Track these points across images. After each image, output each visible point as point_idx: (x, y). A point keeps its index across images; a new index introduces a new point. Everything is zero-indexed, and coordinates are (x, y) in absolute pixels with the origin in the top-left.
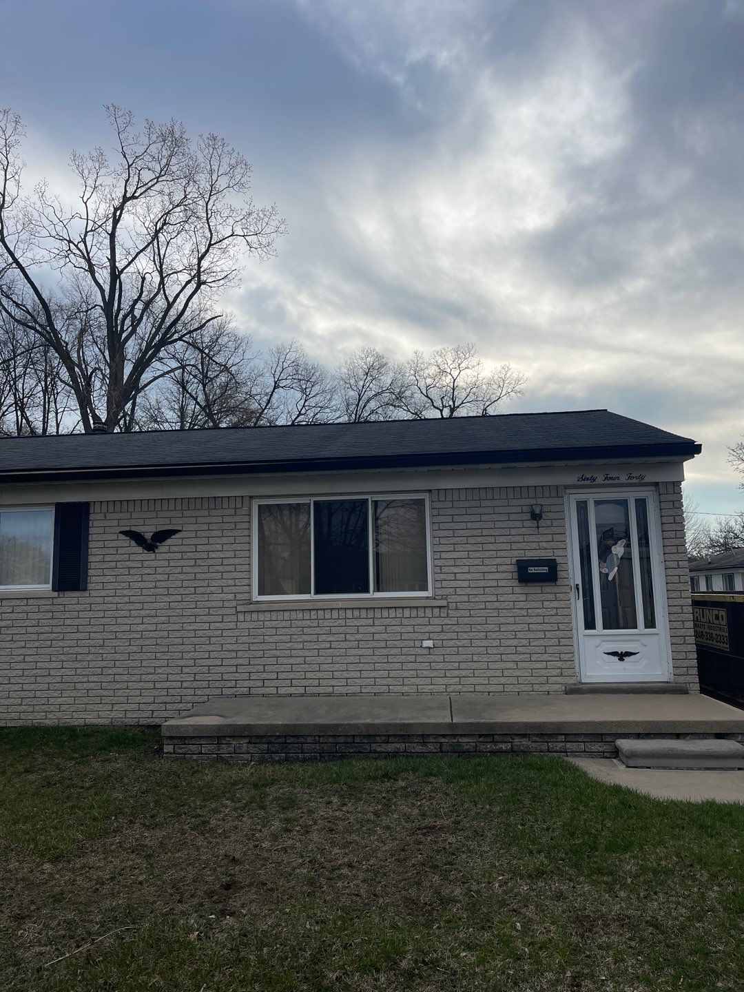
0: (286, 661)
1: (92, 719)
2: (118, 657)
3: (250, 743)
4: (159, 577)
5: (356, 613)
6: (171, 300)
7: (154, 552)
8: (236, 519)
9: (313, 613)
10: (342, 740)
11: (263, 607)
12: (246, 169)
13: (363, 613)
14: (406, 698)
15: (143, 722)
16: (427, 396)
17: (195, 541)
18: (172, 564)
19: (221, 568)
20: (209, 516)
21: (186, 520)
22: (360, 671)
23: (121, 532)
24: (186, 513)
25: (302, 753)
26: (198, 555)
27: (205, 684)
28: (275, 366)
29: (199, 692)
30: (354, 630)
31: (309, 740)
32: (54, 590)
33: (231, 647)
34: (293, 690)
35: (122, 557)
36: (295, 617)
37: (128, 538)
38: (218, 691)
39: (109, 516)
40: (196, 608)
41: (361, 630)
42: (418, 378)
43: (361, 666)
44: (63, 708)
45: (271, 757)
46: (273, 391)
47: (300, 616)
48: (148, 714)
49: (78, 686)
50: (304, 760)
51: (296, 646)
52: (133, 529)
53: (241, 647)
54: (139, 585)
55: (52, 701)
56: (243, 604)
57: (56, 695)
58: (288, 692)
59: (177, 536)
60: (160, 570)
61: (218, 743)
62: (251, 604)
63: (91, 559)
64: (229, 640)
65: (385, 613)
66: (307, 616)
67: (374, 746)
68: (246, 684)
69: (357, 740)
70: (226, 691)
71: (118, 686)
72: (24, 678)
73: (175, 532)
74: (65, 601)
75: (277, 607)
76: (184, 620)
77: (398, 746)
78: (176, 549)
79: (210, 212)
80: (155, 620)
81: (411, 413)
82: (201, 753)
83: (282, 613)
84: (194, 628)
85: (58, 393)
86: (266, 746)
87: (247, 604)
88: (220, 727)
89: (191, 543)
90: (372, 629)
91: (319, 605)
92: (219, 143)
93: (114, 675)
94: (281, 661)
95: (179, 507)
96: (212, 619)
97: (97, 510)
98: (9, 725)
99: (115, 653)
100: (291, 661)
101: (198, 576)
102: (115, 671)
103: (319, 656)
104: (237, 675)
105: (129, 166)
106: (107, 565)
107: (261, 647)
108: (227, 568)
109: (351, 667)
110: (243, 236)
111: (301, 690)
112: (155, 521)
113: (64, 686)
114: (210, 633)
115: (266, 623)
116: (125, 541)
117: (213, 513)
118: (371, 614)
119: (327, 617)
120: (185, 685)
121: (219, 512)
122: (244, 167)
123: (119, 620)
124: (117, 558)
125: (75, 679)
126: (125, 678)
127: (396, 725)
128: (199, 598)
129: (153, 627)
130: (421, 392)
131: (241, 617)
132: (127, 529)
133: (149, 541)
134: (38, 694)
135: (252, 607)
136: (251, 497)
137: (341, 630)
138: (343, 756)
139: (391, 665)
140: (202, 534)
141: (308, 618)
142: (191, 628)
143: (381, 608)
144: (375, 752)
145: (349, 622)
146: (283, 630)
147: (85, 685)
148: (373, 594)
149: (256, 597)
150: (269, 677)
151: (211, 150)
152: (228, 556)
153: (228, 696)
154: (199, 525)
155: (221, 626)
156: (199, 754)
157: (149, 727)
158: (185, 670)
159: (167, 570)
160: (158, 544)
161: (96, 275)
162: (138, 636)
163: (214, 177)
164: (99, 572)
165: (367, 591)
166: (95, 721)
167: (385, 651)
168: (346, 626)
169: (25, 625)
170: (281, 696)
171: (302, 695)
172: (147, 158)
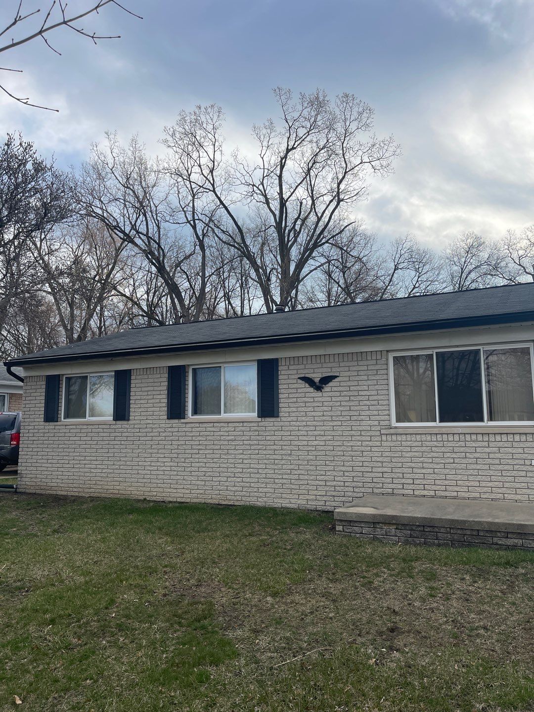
0: (419, 471)
1: (286, 503)
2: (300, 462)
3: (397, 529)
4: (325, 408)
5: (474, 437)
6: (319, 215)
7: (321, 391)
8: (378, 367)
9: (439, 436)
10: (468, 532)
11: (400, 431)
12: (370, 113)
13: (480, 437)
14: (520, 504)
15: (319, 508)
16: (520, 265)
17: (349, 384)
18: (334, 399)
19: (368, 403)
20: (358, 365)
21: (341, 369)
22: (479, 481)
23: (298, 378)
24: (342, 364)
25: (437, 539)
26: (351, 393)
27: (360, 484)
28: (395, 253)
29: (356, 490)
30: (473, 450)
31: (442, 530)
32: (259, 417)
33: (378, 459)
34: (425, 493)
35: (300, 395)
36: (425, 439)
37: (304, 382)
38: (370, 490)
39: (291, 367)
40: (352, 430)
41: (478, 450)
42: (511, 251)
43: (479, 478)
44: (268, 495)
45: (414, 541)
46: (394, 272)
47: (429, 438)
48: (322, 503)
49: (277, 481)
50: (439, 545)
51: (426, 460)
52: (307, 376)
53: (385, 460)
54: (313, 414)
55: (260, 490)
56: (385, 429)
57: (262, 486)
58: (422, 494)
59: (336, 380)
60: (326, 404)
61: (374, 527)
62: (391, 428)
63: (281, 396)
64: (376, 454)
65: (498, 438)
66: (434, 438)
67: (495, 540)
68: (390, 486)
69: (481, 534)
70: (376, 491)
71: (301, 483)
72: (243, 474)
73: (336, 377)
74: (266, 424)
75: (411, 431)
76: (344, 438)
77: (516, 541)
78: (335, 389)
79: (345, 149)
80: (324, 438)
81: (507, 279)
82: (362, 533)
83: (414, 435)
84: (351, 444)
85: (249, 287)
86: (409, 532)
87: (388, 429)
88: (374, 516)
89: (345, 385)
90: (487, 450)
91: (444, 431)
92: (350, 99)
93: (299, 475)
94: (415, 470)
95: (337, 360)
96: (364, 438)
97: (283, 363)
98: (236, 504)
99: (299, 460)
100: (424, 471)
101: (352, 408)
102: (299, 472)
103: (444, 468)
104: (383, 479)
105: (290, 128)
106: (291, 400)
107: (400, 460)
108: (373, 403)
109: (471, 478)
110: (369, 162)
111: (432, 493)
112: (321, 370)
113: (268, 481)
114: (363, 448)
115: (403, 443)
116: (302, 384)
117: (361, 363)
118: (486, 438)
119: (450, 439)
120: (346, 484)
121: (365, 363)
122: (368, 112)
123: (300, 438)
124: (297, 395)
125: (274, 476)
126: (306, 477)
127: (514, 524)
128: (353, 423)
129: (323, 443)
130: (515, 262)
131: (384, 438)
132: (303, 376)
133: (318, 384)
134: (252, 485)
135: (392, 431)
136: (388, 351)
137: (462, 449)
138: (470, 545)
139: (505, 478)
140: (353, 378)
141: (435, 440)
142: (349, 444)
143: (495, 434)
144: (497, 544)
145: (468, 444)
146: (416, 448)
147: (281, 481)
148: (486, 423)
149: (394, 423)
150: (406, 482)
151: (345, 104)
152: (372, 394)
153: (377, 494)
154: (351, 372)
155: (370, 443)
156: (360, 533)
157: (324, 512)
158: (346, 474)
159: (331, 404)
160: (324, 386)
161: (271, 205)
162: (314, 449)
163: (348, 124)
164: (286, 405)
165: (482, 420)
166: (288, 505)
167: (500, 467)
168: (466, 447)
169: (242, 439)
170: (416, 496)
171: (432, 497)
172: (302, 119)
